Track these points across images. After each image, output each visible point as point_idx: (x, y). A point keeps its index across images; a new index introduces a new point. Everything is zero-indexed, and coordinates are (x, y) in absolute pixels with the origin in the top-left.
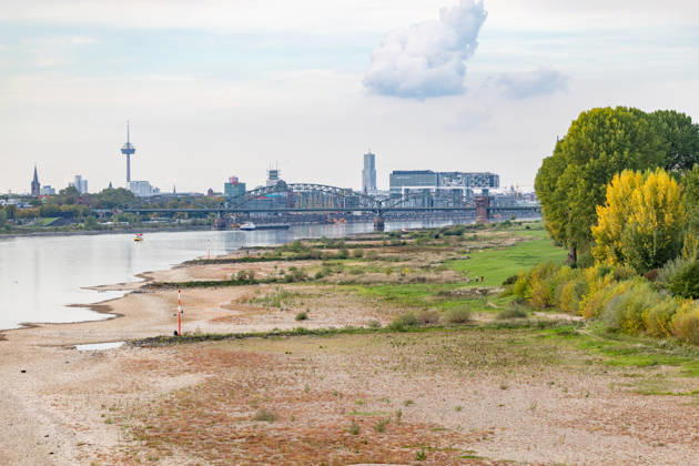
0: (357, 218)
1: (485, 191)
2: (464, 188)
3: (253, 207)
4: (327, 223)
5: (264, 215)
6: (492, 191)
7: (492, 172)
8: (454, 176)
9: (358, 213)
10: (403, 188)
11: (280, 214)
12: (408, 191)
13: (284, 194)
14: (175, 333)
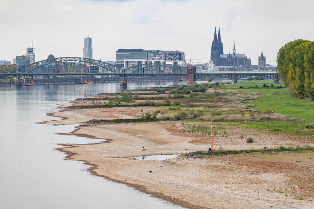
0: (98, 80)
1: (175, 63)
2: (162, 61)
3: (35, 72)
4: (80, 83)
5: (41, 77)
6: (180, 63)
7: (180, 51)
8: (157, 53)
9: (99, 77)
10: (125, 60)
11: (51, 77)
12: (127, 62)
13: (54, 64)
14: (210, 149)
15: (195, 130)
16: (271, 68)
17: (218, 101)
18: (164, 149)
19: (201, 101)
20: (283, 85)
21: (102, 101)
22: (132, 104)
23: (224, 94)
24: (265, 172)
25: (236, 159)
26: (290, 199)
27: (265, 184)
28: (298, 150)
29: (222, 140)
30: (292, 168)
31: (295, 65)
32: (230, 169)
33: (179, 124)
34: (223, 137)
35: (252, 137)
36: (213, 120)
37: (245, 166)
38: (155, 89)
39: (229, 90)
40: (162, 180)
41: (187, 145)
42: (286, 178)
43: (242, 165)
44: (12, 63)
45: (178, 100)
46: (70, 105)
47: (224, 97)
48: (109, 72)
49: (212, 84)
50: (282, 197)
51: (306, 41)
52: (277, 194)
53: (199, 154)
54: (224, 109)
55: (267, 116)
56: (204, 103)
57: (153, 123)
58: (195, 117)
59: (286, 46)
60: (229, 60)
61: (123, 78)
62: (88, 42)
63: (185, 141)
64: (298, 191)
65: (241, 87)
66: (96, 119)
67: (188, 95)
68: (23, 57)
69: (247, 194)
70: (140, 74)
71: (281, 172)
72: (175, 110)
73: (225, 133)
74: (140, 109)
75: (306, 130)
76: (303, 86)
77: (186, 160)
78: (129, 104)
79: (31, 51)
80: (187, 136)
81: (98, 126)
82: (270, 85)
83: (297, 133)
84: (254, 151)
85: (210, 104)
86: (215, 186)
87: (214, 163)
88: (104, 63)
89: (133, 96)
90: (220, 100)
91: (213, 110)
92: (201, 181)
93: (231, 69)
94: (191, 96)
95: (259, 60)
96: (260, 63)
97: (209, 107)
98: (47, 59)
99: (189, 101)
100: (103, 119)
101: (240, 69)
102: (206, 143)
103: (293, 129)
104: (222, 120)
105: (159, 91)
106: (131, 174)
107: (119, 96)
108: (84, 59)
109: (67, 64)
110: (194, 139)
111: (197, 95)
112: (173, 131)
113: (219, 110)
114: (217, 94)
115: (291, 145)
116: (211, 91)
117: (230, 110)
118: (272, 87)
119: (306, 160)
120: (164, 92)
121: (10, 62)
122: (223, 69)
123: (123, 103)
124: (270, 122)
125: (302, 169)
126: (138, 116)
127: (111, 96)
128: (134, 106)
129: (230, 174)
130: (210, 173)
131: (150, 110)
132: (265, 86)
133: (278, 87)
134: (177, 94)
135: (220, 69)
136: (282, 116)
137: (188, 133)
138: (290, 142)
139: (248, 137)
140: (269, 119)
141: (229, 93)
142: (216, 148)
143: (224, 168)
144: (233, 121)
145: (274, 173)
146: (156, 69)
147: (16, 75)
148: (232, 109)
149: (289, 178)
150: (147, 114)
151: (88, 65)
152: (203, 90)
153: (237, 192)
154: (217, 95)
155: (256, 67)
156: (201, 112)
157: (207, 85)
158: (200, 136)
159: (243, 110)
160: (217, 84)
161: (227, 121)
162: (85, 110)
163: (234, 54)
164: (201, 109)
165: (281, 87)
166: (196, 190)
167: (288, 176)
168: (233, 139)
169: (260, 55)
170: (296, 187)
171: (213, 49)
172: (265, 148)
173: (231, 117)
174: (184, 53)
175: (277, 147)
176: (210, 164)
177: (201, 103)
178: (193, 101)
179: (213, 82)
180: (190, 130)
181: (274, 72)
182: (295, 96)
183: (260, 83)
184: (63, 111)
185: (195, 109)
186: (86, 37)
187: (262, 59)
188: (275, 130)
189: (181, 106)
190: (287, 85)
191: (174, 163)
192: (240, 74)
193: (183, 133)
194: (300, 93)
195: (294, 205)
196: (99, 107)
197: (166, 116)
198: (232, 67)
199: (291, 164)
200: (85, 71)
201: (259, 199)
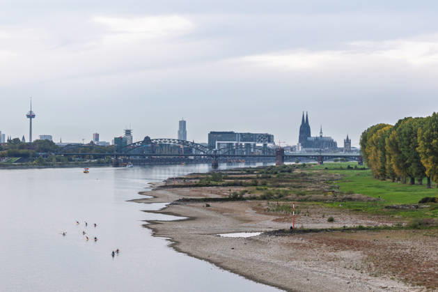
0: (192, 160)
1: (265, 145)
2: (252, 143)
3: (132, 152)
4: (173, 164)
5: (138, 158)
6: (269, 145)
9: (192, 158)
10: (217, 142)
11: (147, 157)
12: (219, 144)
13: (150, 145)
14: (291, 228)
15: (279, 209)
16: (356, 150)
17: (303, 181)
18: (249, 227)
19: (288, 181)
20: (366, 167)
21: (193, 181)
22: (222, 183)
23: (310, 175)
24: (343, 250)
25: (316, 237)
26: (365, 276)
27: (343, 262)
28: (377, 229)
29: (303, 218)
30: (369, 247)
31: (377, 148)
32: (310, 247)
33: (264, 203)
34: (305, 215)
35: (334, 216)
36: (297, 199)
37: (325, 245)
38: (244, 169)
39: (315, 171)
40: (244, 256)
41: (270, 223)
42: (363, 256)
43: (322, 243)
44: (111, 144)
45: (265, 180)
46: (163, 184)
47: (309, 178)
48: (202, 153)
49: (299, 165)
50: (357, 274)
51: (388, 125)
52: (353, 271)
53: (281, 232)
54: (309, 189)
55: (349, 196)
56: (290, 184)
57: (240, 202)
58: (281, 196)
59: (368, 129)
60: (316, 143)
61: (214, 159)
62: (183, 124)
63: (268, 219)
64: (373, 269)
65: (326, 168)
66: (186, 197)
67: (275, 176)
68: (121, 138)
69: (325, 271)
70: (231, 156)
71: (359, 250)
72: (262, 189)
73: (308, 212)
74: (229, 188)
75: (385, 210)
76: (384, 168)
77: (268, 238)
78: (219, 184)
79: (128, 132)
80: (271, 215)
81: (188, 204)
82: (353, 167)
83: (377, 213)
84: (334, 230)
85: (295, 184)
86: (295, 262)
87: (295, 241)
88: (197, 144)
89: (223, 176)
90: (306, 181)
91: (297, 190)
92: (281, 258)
93: (317, 151)
94: (278, 176)
95: (345, 143)
96: (345, 145)
97: (294, 187)
98: (143, 140)
99: (276, 181)
100: (193, 198)
101: (326, 151)
102: (288, 221)
103: (373, 208)
104: (306, 200)
105: (248, 171)
106: (215, 250)
107: (210, 176)
108: (178, 140)
109: (162, 145)
110: (278, 217)
111: (284, 175)
112: (258, 210)
113: (303, 190)
114: (304, 175)
115: (370, 224)
116: (297, 171)
117: (314, 191)
118: (356, 168)
119: (383, 239)
120: (253, 173)
121: (109, 143)
122: (311, 151)
123: (213, 183)
124: (351, 202)
125: (379, 247)
126: (226, 195)
127: (202, 176)
128: (223, 186)
129: (310, 251)
130: (291, 251)
131: (238, 190)
132: (349, 168)
133: (362, 169)
134: (265, 175)
135: (307, 151)
136: (363, 197)
137: (272, 212)
138: (370, 221)
139: (329, 216)
140: (350, 199)
141: (314, 173)
142: (298, 226)
143: (304, 246)
144: (316, 201)
145: (352, 252)
146: (246, 151)
147: (113, 155)
148: (316, 189)
149: (366, 256)
150: (234, 193)
151: (182, 146)
152: (290, 171)
153: (315, 269)
154: (302, 176)
155: (341, 150)
156: (286, 192)
157: (294, 166)
158: (283, 215)
159: (327, 190)
160: (304, 165)
161: (310, 201)
162: (176, 189)
163: (321, 136)
164: (286, 189)
165: (364, 169)
166: (276, 266)
167: (364, 254)
168: (315, 218)
169: (346, 138)
170: (372, 264)
171: (301, 132)
172: (344, 227)
173: (315, 196)
174: (273, 136)
175: (357, 225)
176: (291, 241)
177: (287, 183)
178: (280, 181)
179: (300, 163)
180: (275, 209)
181: (358, 154)
182: (377, 177)
183: (345, 164)
184: (156, 189)
185: (281, 189)
186: (181, 120)
187: (348, 142)
188: (356, 210)
189: (268, 186)
190: (370, 166)
191: (257, 240)
192: (326, 156)
193: (267, 212)
194: (381, 174)
195: (369, 282)
196: (190, 186)
197: (252, 195)
198: (319, 149)
199: (369, 242)
200: (179, 152)
201: (336, 276)
